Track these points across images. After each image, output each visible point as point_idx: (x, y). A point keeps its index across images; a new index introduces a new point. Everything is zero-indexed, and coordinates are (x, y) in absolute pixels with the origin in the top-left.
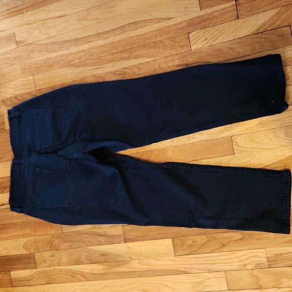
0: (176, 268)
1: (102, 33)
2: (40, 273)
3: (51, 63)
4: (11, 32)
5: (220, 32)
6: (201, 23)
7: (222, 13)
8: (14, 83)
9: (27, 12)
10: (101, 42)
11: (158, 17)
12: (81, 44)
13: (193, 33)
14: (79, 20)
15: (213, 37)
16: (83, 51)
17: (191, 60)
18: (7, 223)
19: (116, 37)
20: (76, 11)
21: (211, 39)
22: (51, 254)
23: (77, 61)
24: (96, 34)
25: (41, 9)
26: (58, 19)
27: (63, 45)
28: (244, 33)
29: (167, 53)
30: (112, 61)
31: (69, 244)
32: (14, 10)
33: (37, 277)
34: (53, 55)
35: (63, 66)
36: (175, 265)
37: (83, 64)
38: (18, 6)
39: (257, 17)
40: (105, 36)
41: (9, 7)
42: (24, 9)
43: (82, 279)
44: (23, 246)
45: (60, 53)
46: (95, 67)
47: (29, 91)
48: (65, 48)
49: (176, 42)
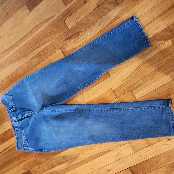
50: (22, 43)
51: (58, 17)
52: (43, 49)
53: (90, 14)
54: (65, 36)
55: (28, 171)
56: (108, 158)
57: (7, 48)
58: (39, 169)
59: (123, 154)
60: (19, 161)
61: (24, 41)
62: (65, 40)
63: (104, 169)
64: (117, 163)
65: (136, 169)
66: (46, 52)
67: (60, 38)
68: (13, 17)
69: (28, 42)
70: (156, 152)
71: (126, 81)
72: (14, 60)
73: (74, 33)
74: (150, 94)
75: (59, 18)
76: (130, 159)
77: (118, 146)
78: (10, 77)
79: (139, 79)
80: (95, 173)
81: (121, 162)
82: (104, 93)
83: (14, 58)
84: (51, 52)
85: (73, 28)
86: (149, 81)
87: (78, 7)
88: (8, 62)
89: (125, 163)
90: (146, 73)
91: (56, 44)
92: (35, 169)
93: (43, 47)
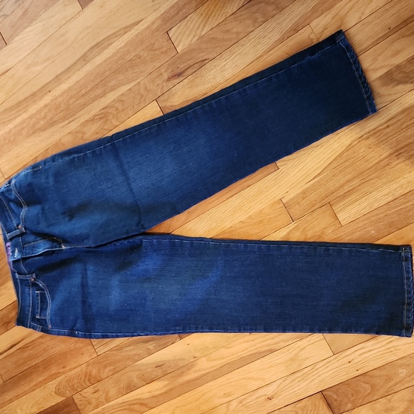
50: (60, 86)
51: (153, 23)
52: (114, 101)
53: (233, 16)
54: (170, 70)
55: (68, 399)
56: (269, 367)
57: (24, 98)
58: (96, 395)
59: (307, 358)
60: (46, 375)
61: (66, 80)
62: (169, 79)
63: (257, 395)
64: (290, 379)
65: (338, 396)
67: (154, 75)
68: (41, 21)
69: (75, 84)
70: (387, 353)
71: (318, 182)
72: (38, 126)
73: (191, 63)
74: (375, 213)
75: (155, 26)
76: (323, 372)
79: (349, 177)
80: (234, 404)
81: (300, 379)
82: (261, 211)
83: (39, 122)
84: (133, 107)
85: (189, 51)
86: (373, 181)
88: (24, 132)
89: (310, 380)
90: (367, 161)
91: (146, 88)
92: (85, 395)
93: (111, 97)
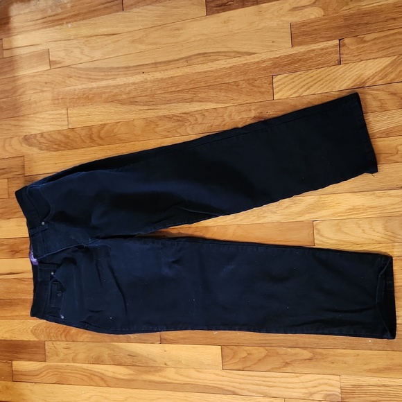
0: (222, 385)
1: (160, 63)
2: (49, 368)
3: (91, 96)
4: (44, 47)
5: (314, 80)
6: (290, 65)
7: (320, 54)
8: (42, 116)
9: (67, 23)
10: (158, 75)
11: (236, 50)
12: (133, 75)
13: (279, 77)
14: (133, 42)
15: (304, 86)
16: (134, 84)
17: (271, 113)
18: (14, 297)
19: (178, 70)
20: (130, 29)
21: (302, 88)
22: (65, 346)
23: (124, 96)
24: (152, 64)
25: (85, 22)
26: (107, 38)
27: (110, 73)
28: (345, 85)
29: (243, 99)
30: (169, 101)
31: (90, 336)
32: (50, 19)
33: (45, 372)
34: (95, 85)
35: (106, 101)
36: (222, 381)
37: (132, 102)
38: (57, 15)
39: (365, 66)
40: (164, 68)
41: (46, 15)
42: (64, 19)
43: (101, 383)
44: (31, 331)
45: (104, 83)
46: (146, 108)
47: (60, 128)
48: (111, 77)
49: (255, 86)
66: (200, 120)
77: (257, 392)
78: (95, 130)
87: (319, 65)
